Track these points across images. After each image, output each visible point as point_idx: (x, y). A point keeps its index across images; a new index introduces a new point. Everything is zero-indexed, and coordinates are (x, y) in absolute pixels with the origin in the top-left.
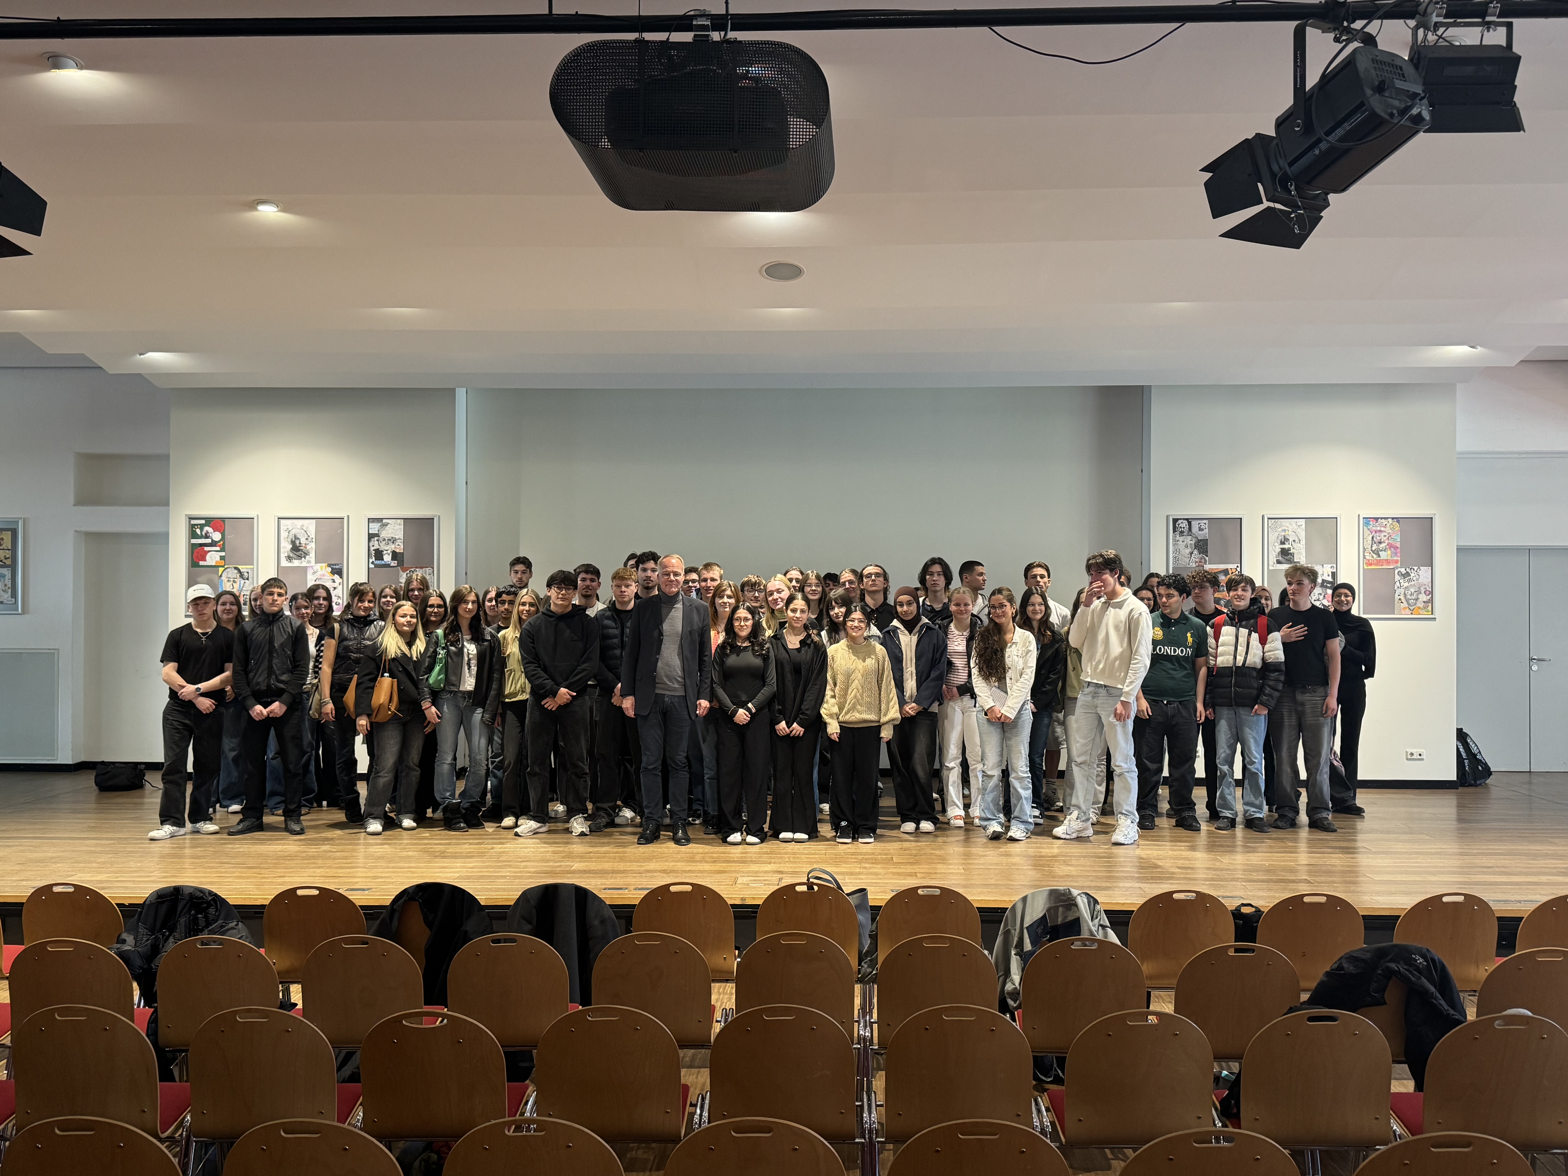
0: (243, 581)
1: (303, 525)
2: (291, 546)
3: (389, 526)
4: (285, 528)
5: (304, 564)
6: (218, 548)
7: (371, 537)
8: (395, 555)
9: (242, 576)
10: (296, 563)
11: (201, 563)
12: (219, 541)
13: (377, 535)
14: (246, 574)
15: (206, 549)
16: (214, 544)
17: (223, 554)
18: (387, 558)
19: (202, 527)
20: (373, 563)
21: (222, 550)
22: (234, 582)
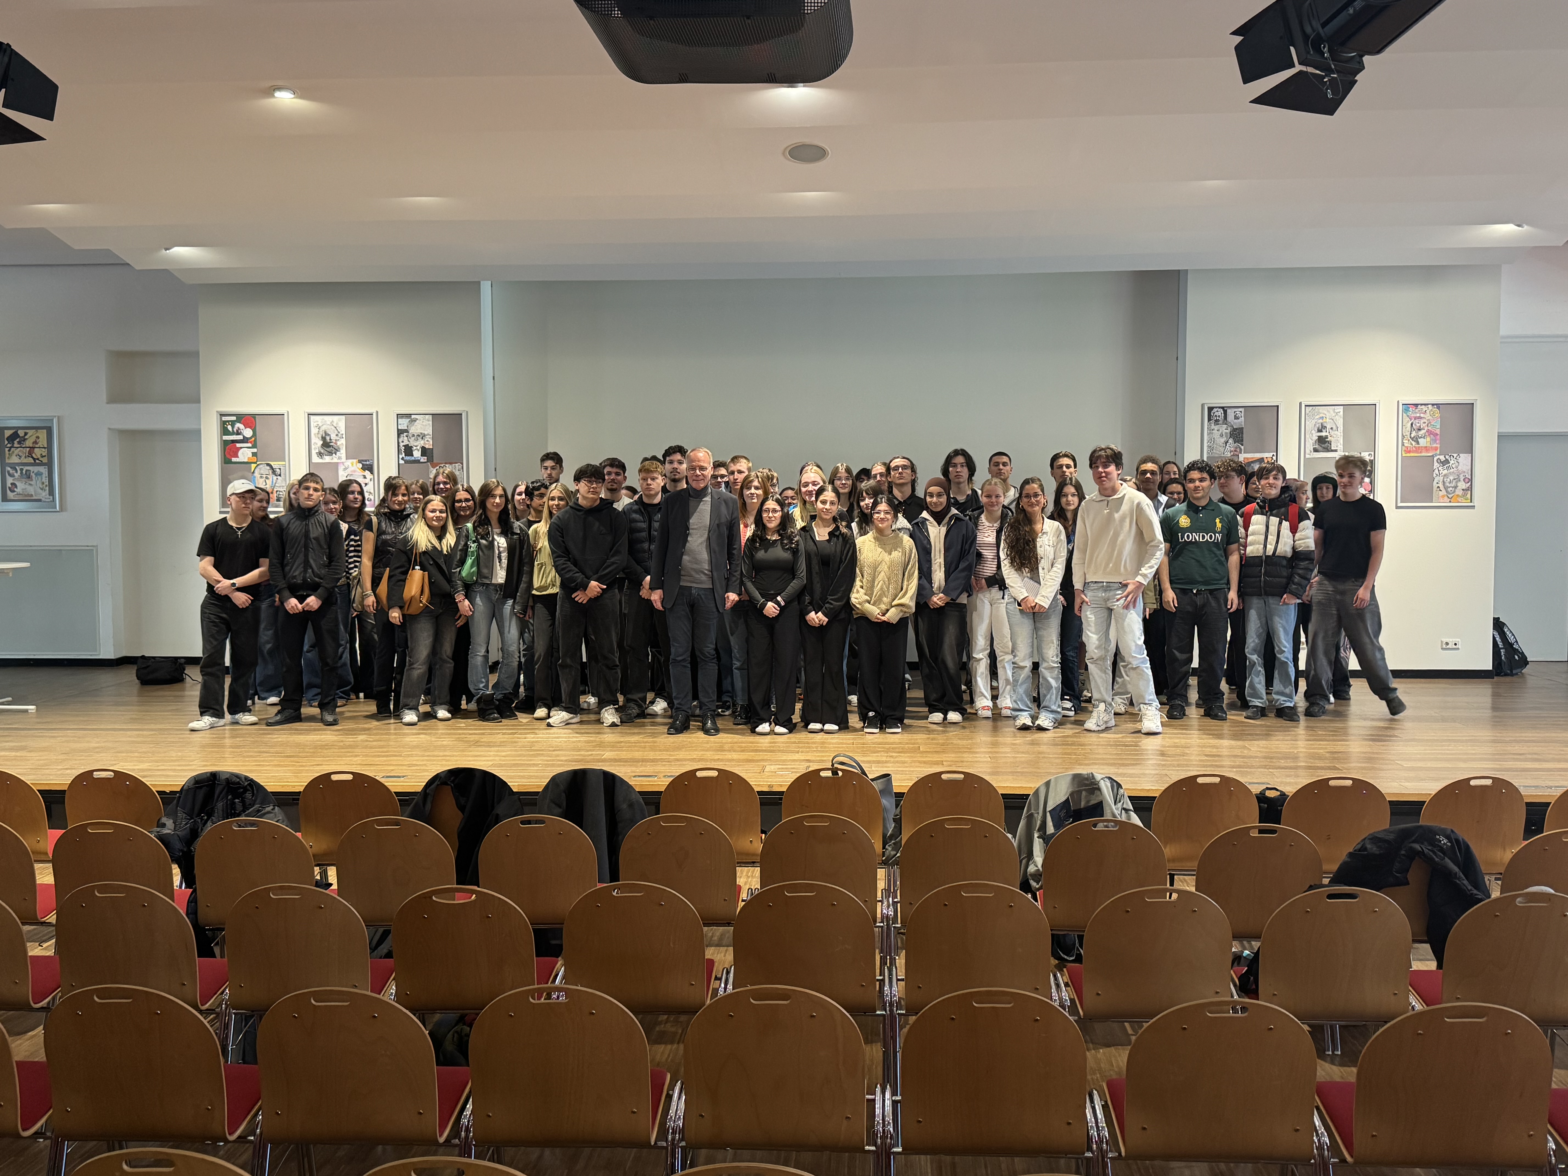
0: (275, 478)
1: (333, 421)
2: (322, 442)
3: (418, 421)
4: (315, 424)
5: (335, 460)
6: (249, 445)
7: (400, 432)
8: (424, 451)
9: (274, 472)
10: (327, 459)
11: (234, 460)
12: (251, 438)
13: (406, 431)
14: (278, 470)
15: (238, 445)
16: (245, 440)
17: (255, 450)
18: (417, 454)
19: (233, 423)
20: (403, 459)
21: (254, 446)
22: (267, 478)
